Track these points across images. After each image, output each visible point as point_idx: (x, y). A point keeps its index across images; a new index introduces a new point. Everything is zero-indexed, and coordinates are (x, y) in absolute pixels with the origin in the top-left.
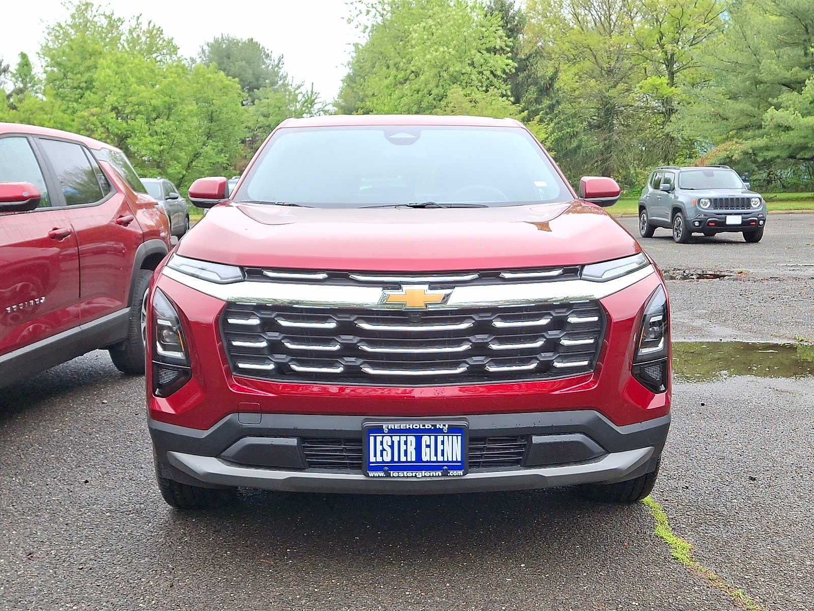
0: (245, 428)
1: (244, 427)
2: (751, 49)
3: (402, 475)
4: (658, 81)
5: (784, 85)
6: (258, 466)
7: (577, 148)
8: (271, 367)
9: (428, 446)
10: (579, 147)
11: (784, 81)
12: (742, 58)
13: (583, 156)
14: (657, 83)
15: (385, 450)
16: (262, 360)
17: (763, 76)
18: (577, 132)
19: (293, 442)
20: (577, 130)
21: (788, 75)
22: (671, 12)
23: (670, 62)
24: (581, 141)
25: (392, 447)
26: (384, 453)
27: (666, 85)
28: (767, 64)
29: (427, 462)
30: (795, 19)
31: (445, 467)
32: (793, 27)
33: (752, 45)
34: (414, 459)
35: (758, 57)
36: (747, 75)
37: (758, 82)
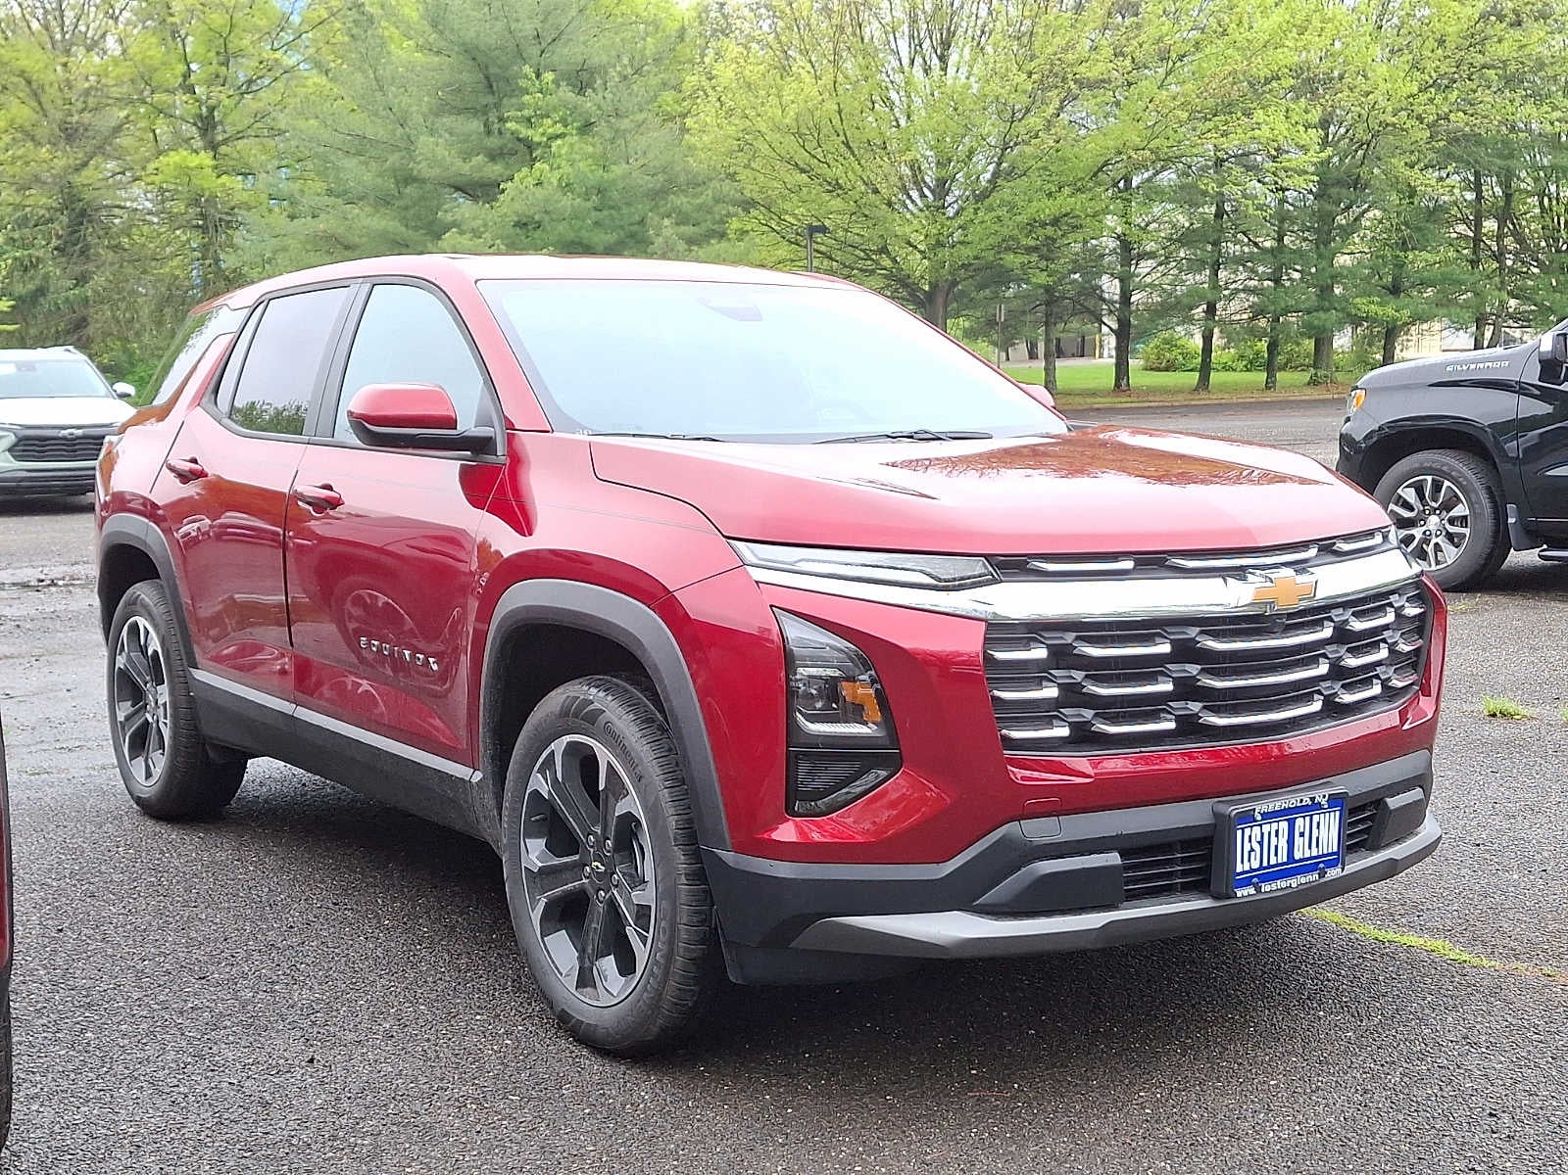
0: (1038, 846)
1: (1036, 843)
2: (395, 115)
3: (1275, 888)
4: (194, 161)
5: (458, 189)
6: (1049, 913)
7: (39, 293)
8: (1063, 731)
9: (1302, 835)
10: (41, 291)
11: (459, 180)
12: (376, 130)
13: (51, 310)
14: (192, 165)
15: (1253, 850)
16: (1048, 722)
17: (423, 169)
18: (38, 258)
19: (1113, 859)
20: (37, 254)
21: (466, 168)
22: (208, 21)
23: (207, 124)
24: (46, 277)
25: (1261, 843)
26: (1253, 854)
27: (210, 170)
28: (428, 146)
29: (1301, 860)
30: (471, 62)
31: (1322, 865)
32: (465, 77)
33: (396, 106)
34: (1285, 860)
35: (407, 129)
36: (388, 163)
37: (409, 179)
